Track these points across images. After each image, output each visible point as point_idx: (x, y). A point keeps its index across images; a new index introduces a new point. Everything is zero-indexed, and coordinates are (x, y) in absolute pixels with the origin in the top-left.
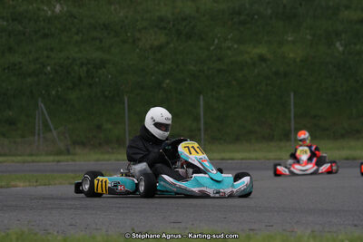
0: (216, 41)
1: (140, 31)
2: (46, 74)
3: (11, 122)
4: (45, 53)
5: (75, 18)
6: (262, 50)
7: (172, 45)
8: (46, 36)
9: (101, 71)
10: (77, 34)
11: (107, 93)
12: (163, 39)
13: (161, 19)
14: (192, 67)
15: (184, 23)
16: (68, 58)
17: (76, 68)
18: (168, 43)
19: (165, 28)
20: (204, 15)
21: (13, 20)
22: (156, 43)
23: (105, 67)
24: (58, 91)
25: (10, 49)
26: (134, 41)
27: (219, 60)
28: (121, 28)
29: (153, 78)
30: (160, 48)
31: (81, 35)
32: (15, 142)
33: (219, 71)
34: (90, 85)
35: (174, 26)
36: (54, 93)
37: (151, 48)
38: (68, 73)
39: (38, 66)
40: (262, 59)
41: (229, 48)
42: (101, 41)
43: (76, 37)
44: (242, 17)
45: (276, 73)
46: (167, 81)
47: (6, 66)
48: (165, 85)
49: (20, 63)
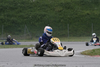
0: (76, 9)
1: (55, 6)
2: (30, 18)
3: (20, 31)
4: (30, 12)
5: (39, 3)
6: (88, 12)
7: (64, 10)
8: (30, 8)
9: (44, 17)
10: (39, 7)
11: (46, 23)
12: (61, 9)
13: (61, 3)
14: (69, 16)
15: (67, 5)
16: (36, 14)
17: (38, 16)
18: (63, 10)
19: (62, 6)
20: (73, 2)
21: (22, 3)
22: (60, 10)
23: (45, 16)
24: (33, 22)
25: (21, 11)
26: (54, 9)
27: (76, 14)
28: (51, 6)
29: (58, 19)
30: (60, 11)
31: (40, 7)
32: (21, 36)
33: (76, 17)
34: (41, 21)
35: (65, 5)
36: (31, 23)
37: (58, 11)
38: (36, 18)
39: (28, 16)
40: (88, 14)
41: (79, 11)
42: (45, 9)
43: (38, 8)
44: (83, 3)
45: (91, 18)
46: (62, 20)
47: (19, 16)
48: (61, 21)
49: (23, 15)
